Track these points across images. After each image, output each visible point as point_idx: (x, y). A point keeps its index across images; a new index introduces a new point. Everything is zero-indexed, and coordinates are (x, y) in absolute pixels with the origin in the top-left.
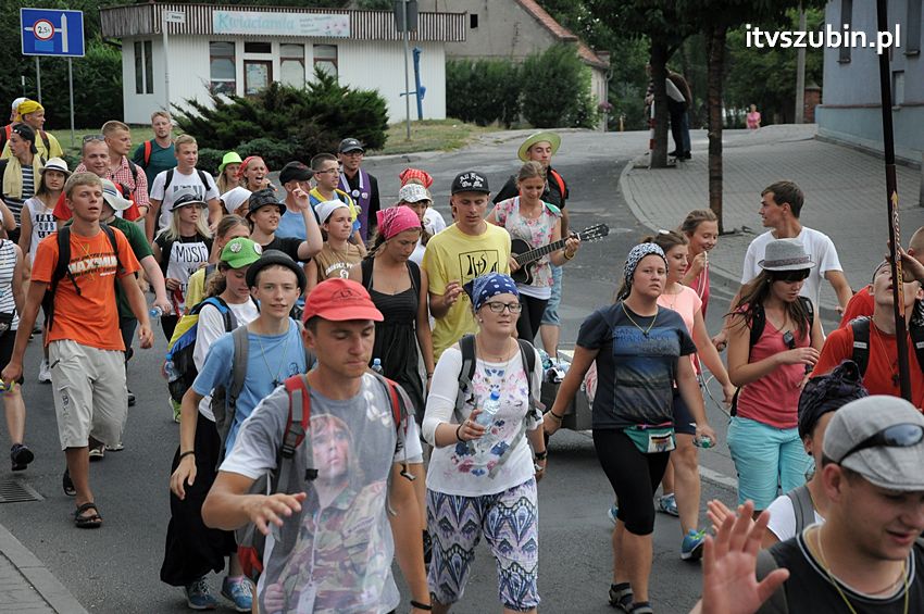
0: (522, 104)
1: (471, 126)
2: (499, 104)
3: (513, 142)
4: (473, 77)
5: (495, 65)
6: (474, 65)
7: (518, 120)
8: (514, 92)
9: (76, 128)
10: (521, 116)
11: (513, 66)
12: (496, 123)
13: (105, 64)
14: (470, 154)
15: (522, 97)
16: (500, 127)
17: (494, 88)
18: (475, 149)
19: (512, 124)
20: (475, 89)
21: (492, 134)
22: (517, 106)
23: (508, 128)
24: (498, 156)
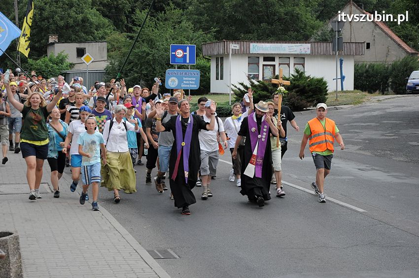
0: (390, 83)
1: (366, 93)
2: (379, 83)
3: (386, 101)
4: (367, 71)
5: (377, 66)
6: (368, 66)
7: (388, 90)
8: (387, 78)
9: (191, 95)
10: (389, 89)
11: (386, 66)
12: (378, 92)
13: (203, 67)
14: (366, 106)
15: (390, 80)
16: (379, 94)
17: (377, 76)
18: (368, 104)
19: (385, 92)
20: (368, 77)
21: (376, 97)
22: (388, 84)
23: (383, 94)
24: (379, 107)
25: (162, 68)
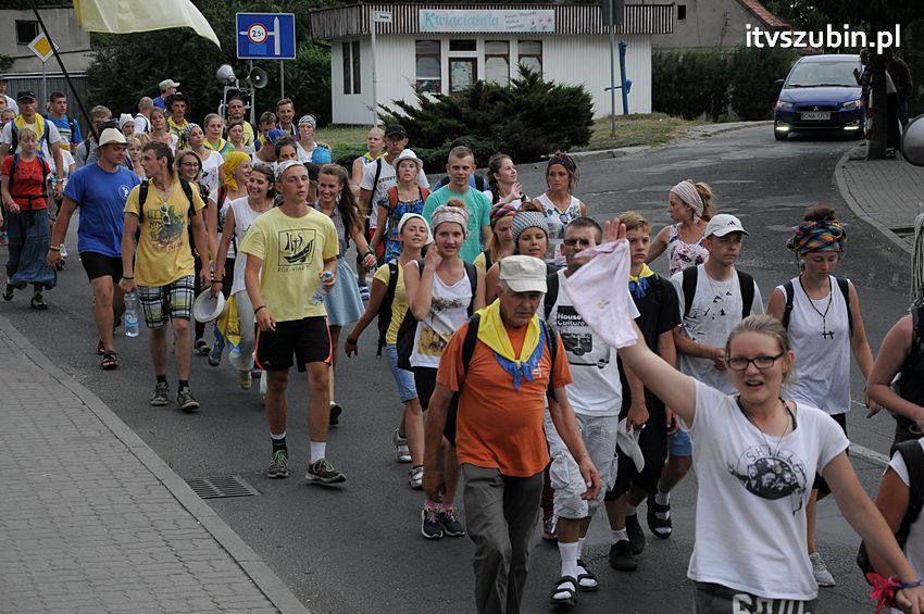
0: (731, 96)
1: (678, 120)
2: (707, 95)
3: (721, 135)
4: (680, 69)
5: (703, 56)
6: (681, 57)
7: (726, 112)
8: (723, 85)
10: (729, 108)
11: (722, 57)
12: (704, 116)
14: (677, 148)
15: (731, 89)
16: (707, 120)
17: (702, 80)
18: (682, 143)
19: (720, 116)
20: (682, 82)
21: (699, 127)
22: (725, 97)
23: (716, 121)
24: (705, 150)
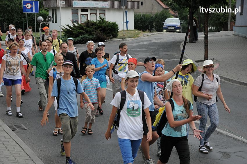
0: (154, 26)
1: (141, 31)
2: (148, 25)
3: (152, 36)
4: (141, 18)
5: (147, 15)
6: (141, 15)
7: (153, 30)
8: (152, 22)
9: (36, 32)
10: (154, 29)
11: (152, 16)
12: (147, 31)
13: (44, 15)
14: (140, 39)
15: (154, 24)
16: (148, 32)
17: (147, 21)
18: (142, 38)
19: (152, 31)
20: (142, 22)
21: (146, 34)
22: (153, 26)
23: (150, 32)
24: (147, 40)
25: (18, 15)
